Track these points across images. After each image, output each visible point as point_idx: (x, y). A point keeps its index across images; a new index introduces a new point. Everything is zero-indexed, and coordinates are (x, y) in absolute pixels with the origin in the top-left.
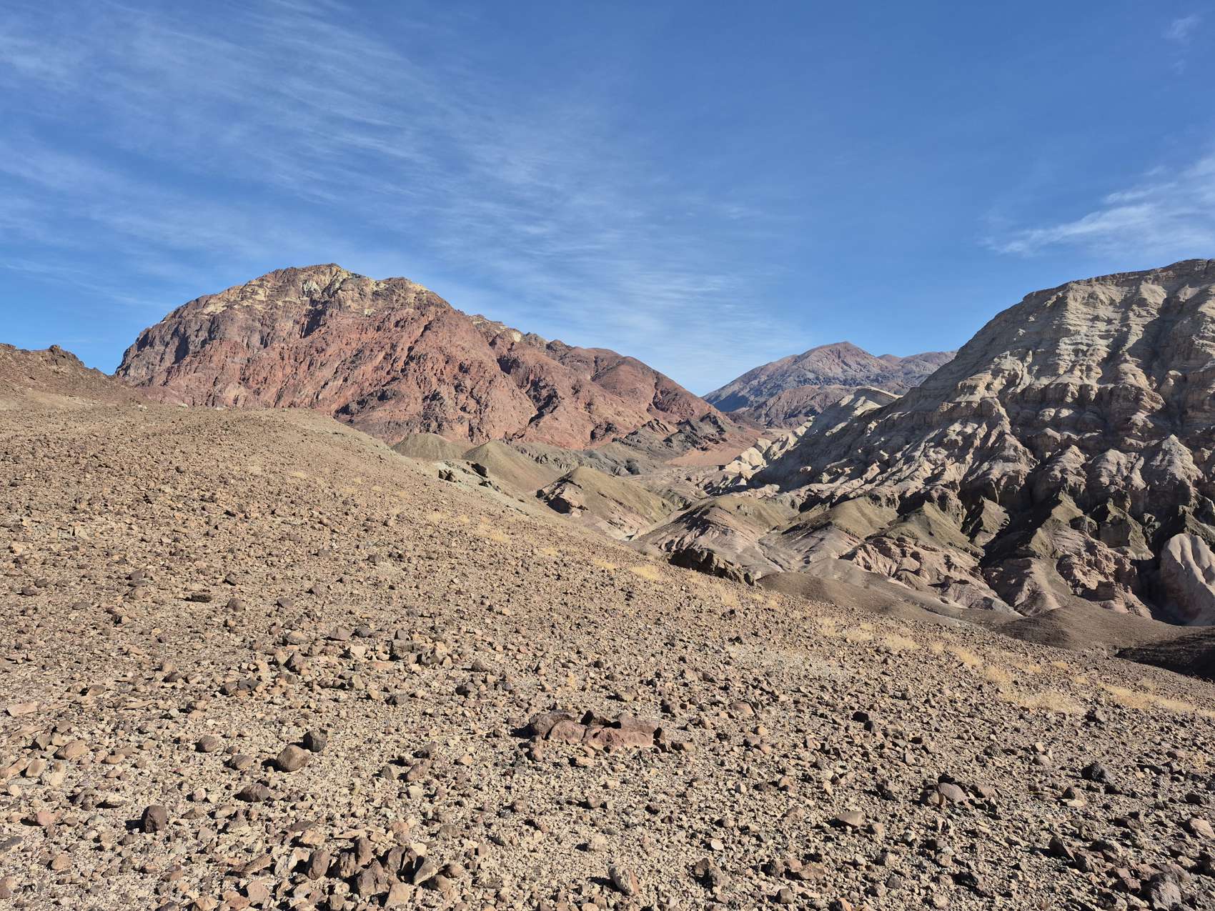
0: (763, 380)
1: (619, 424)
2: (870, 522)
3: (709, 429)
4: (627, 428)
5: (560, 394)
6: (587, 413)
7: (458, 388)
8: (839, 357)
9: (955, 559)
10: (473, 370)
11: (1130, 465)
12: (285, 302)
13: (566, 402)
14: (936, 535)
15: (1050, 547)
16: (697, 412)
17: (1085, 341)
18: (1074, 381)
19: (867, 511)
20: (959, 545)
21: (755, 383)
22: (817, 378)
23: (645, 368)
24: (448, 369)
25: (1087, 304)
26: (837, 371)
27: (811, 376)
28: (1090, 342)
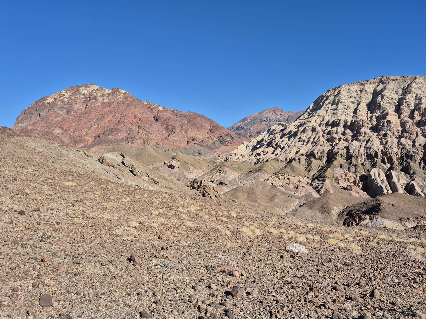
0: (248, 121)
1: (197, 138)
2: (275, 169)
3: (228, 139)
4: (200, 139)
5: (176, 128)
6: (186, 134)
7: (139, 127)
8: (274, 112)
9: (301, 180)
10: (144, 121)
11: (360, 146)
12: (76, 98)
13: (178, 131)
14: (296, 172)
15: (332, 174)
16: (225, 133)
17: (347, 105)
18: (342, 119)
19: (274, 165)
20: (303, 175)
21: (246, 122)
22: (267, 120)
23: (206, 118)
24: (135, 120)
25: (348, 92)
26: (273, 117)
27: (265, 119)
28: (348, 105)
